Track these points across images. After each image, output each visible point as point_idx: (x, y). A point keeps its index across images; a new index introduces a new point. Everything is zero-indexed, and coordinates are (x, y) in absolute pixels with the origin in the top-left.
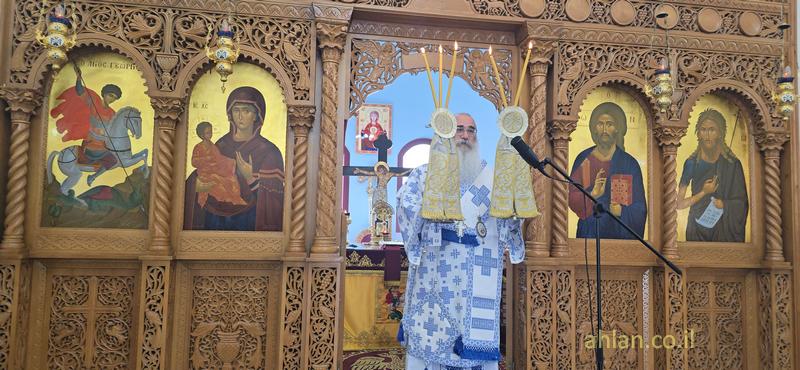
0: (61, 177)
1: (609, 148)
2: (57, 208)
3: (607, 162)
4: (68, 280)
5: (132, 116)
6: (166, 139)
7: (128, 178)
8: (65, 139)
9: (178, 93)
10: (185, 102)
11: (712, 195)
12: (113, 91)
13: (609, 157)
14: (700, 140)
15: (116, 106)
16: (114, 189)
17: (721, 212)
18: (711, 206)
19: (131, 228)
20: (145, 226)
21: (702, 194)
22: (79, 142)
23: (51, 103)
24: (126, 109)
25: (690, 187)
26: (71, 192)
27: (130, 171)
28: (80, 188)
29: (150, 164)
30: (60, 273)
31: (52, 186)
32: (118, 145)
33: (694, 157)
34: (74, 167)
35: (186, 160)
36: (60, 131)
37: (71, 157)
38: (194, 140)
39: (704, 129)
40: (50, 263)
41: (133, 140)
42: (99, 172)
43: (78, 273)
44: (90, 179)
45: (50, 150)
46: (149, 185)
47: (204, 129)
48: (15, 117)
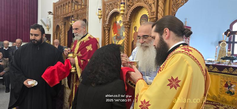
5: (123, 27)
7: (123, 42)
8: (114, 34)
15: (121, 25)
16: (121, 45)
22: (116, 35)
32: (121, 35)
34: (115, 40)
35: (132, 37)
37: (115, 38)
38: (134, 32)
41: (124, 33)
42: (119, 41)
45: (112, 37)
47: (135, 28)
48: (106, 30)
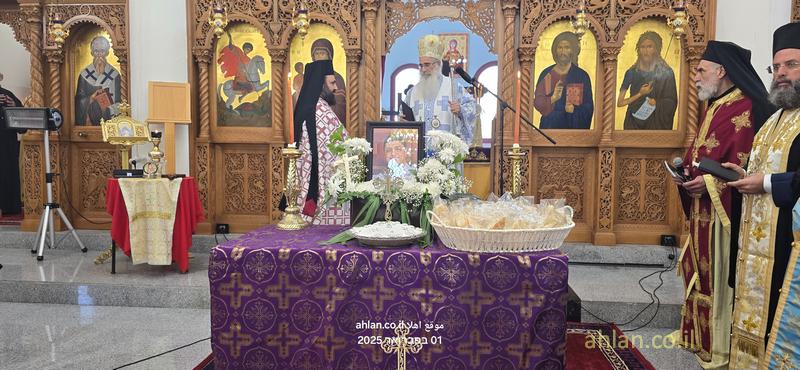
0: (225, 99)
1: (566, 65)
2: (225, 116)
3: (563, 75)
4: (233, 155)
5: (259, 60)
6: (278, 74)
7: (260, 98)
8: (226, 76)
9: (283, 46)
10: (287, 51)
11: (646, 95)
12: (248, 46)
13: (566, 72)
14: (640, 55)
15: (251, 55)
16: (253, 104)
17: (654, 108)
18: (646, 104)
19: (263, 126)
20: (270, 126)
21: (639, 95)
22: (233, 78)
23: (218, 56)
24: (256, 57)
25: (629, 91)
26: (231, 107)
27: (260, 93)
28: (235, 104)
29: (270, 89)
30: (229, 152)
31: (221, 103)
32: (253, 78)
33: (633, 68)
34: (232, 92)
36: (223, 72)
37: (230, 86)
39: (643, 47)
40: (224, 146)
41: (261, 75)
42: (244, 95)
43: (238, 152)
44: (240, 99)
45: (219, 83)
46: (271, 102)
47: (299, 66)
48: (200, 65)
